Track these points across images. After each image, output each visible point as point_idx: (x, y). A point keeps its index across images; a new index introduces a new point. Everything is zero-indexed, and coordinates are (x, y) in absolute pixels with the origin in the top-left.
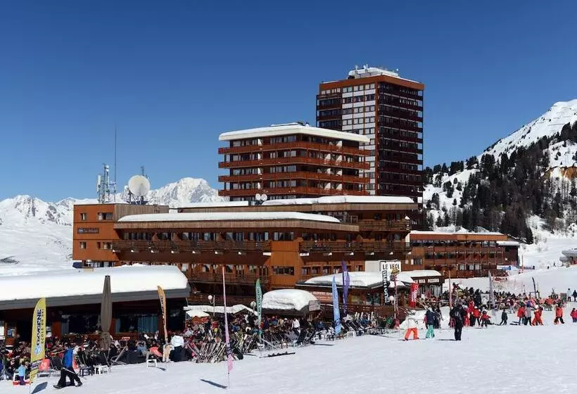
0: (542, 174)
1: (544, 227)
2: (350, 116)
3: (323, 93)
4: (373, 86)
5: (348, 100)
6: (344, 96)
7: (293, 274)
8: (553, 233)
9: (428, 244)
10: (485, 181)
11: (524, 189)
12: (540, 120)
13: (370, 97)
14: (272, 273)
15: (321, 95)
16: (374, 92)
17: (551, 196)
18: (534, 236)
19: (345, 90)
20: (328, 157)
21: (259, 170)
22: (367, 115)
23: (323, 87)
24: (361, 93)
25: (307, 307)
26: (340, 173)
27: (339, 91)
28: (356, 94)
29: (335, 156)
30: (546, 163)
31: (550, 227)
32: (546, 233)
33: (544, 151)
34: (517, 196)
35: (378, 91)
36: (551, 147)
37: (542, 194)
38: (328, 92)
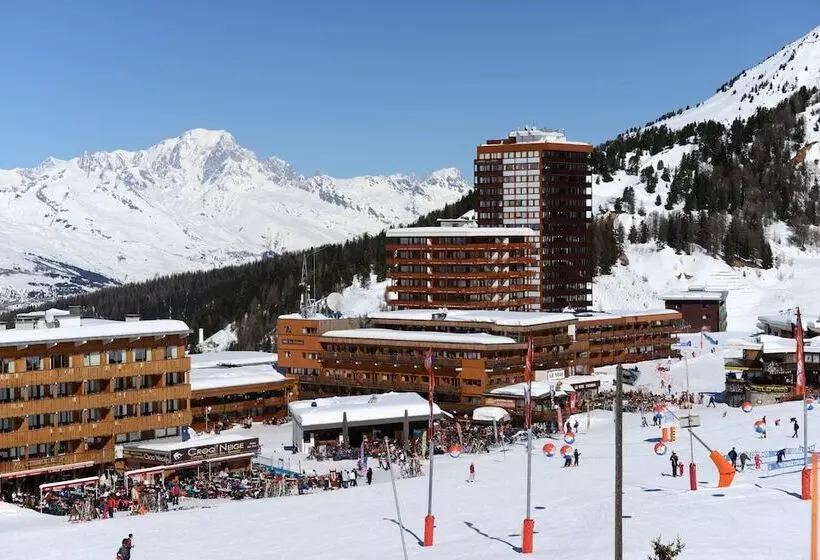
0: (793, 155)
1: (792, 241)
2: (511, 185)
3: (482, 156)
4: (537, 153)
5: (509, 167)
6: (505, 162)
7: (480, 385)
8: (803, 249)
9: (595, 330)
10: (706, 166)
11: (765, 180)
12: (810, 35)
13: (534, 166)
14: (463, 384)
15: (478, 159)
16: (538, 160)
17: (805, 189)
18: (774, 256)
19: (506, 155)
20: (496, 255)
21: (428, 269)
22: (531, 185)
23: (481, 150)
24: (524, 161)
25: (502, 419)
26: (507, 269)
27: (499, 156)
28: (518, 161)
29: (501, 253)
30: (799, 136)
31: (799, 240)
32: (794, 250)
33: (798, 116)
34: (754, 191)
35: (542, 159)
36: (809, 109)
37: (792, 188)
38: (487, 156)
